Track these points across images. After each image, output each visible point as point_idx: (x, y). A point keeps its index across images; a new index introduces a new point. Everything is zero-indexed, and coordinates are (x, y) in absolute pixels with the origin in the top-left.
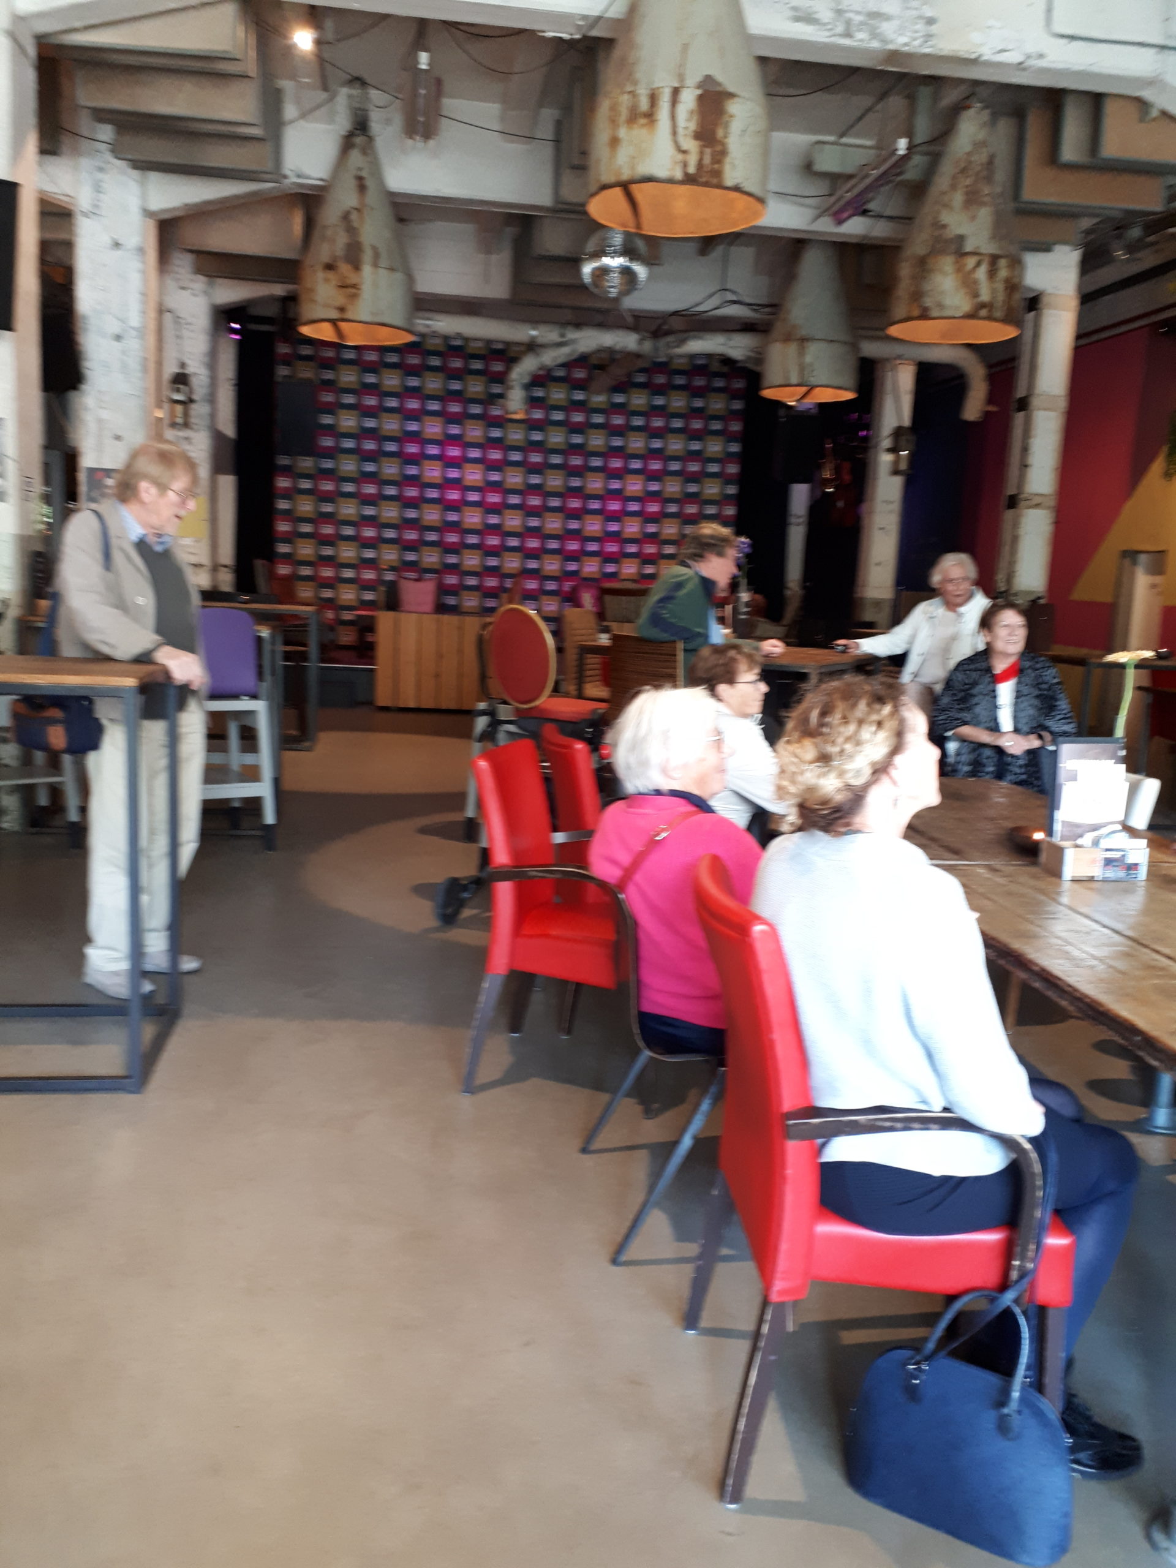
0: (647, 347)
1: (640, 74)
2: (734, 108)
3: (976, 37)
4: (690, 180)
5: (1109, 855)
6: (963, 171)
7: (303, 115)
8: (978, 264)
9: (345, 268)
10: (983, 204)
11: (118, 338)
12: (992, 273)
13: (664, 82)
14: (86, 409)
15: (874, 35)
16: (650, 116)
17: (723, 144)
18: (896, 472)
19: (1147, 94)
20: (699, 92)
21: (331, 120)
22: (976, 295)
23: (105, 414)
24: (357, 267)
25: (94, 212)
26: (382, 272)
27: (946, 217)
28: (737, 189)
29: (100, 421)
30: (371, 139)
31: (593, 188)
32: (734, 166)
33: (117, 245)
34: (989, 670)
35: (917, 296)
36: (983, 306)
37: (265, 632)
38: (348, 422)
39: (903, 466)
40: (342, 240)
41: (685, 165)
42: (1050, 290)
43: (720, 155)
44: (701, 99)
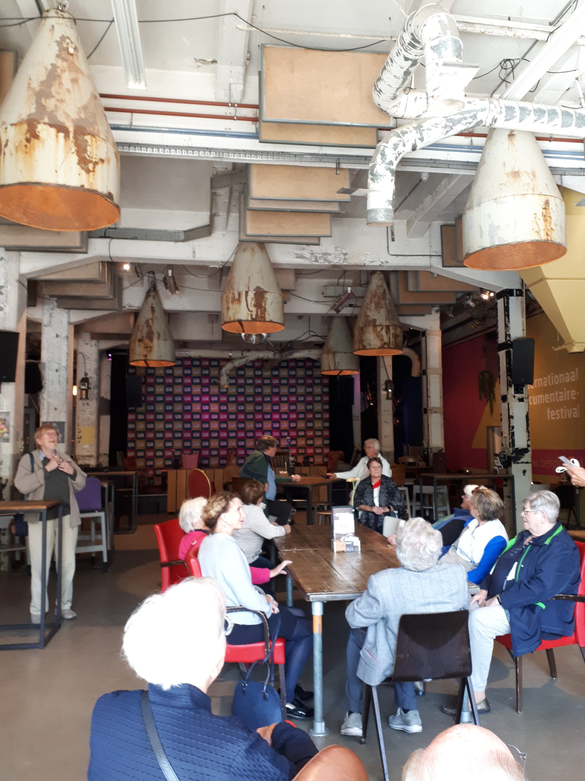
0: (277, 356)
1: (235, 286)
2: (267, 296)
3: (363, 258)
4: (253, 320)
5: (347, 543)
6: (374, 296)
7: (131, 285)
8: (382, 329)
9: (146, 341)
10: (382, 307)
11: (57, 371)
12: (387, 332)
13: (243, 289)
14: (44, 399)
15: (326, 260)
16: (239, 300)
17: (265, 308)
18: (388, 398)
19: (432, 271)
20: (255, 292)
21: (143, 286)
22: (382, 340)
23: (50, 400)
24: (151, 340)
25: (50, 324)
26: (161, 341)
27: (368, 313)
28: (271, 321)
29: (48, 403)
30: (157, 293)
31: (223, 323)
32: (269, 314)
33: (57, 336)
34: (371, 484)
35: (361, 341)
36: (385, 344)
37: (106, 485)
38: (160, 389)
39: (390, 396)
40: (145, 330)
41: (252, 315)
42: (429, 329)
43: (264, 311)
44: (255, 294)
